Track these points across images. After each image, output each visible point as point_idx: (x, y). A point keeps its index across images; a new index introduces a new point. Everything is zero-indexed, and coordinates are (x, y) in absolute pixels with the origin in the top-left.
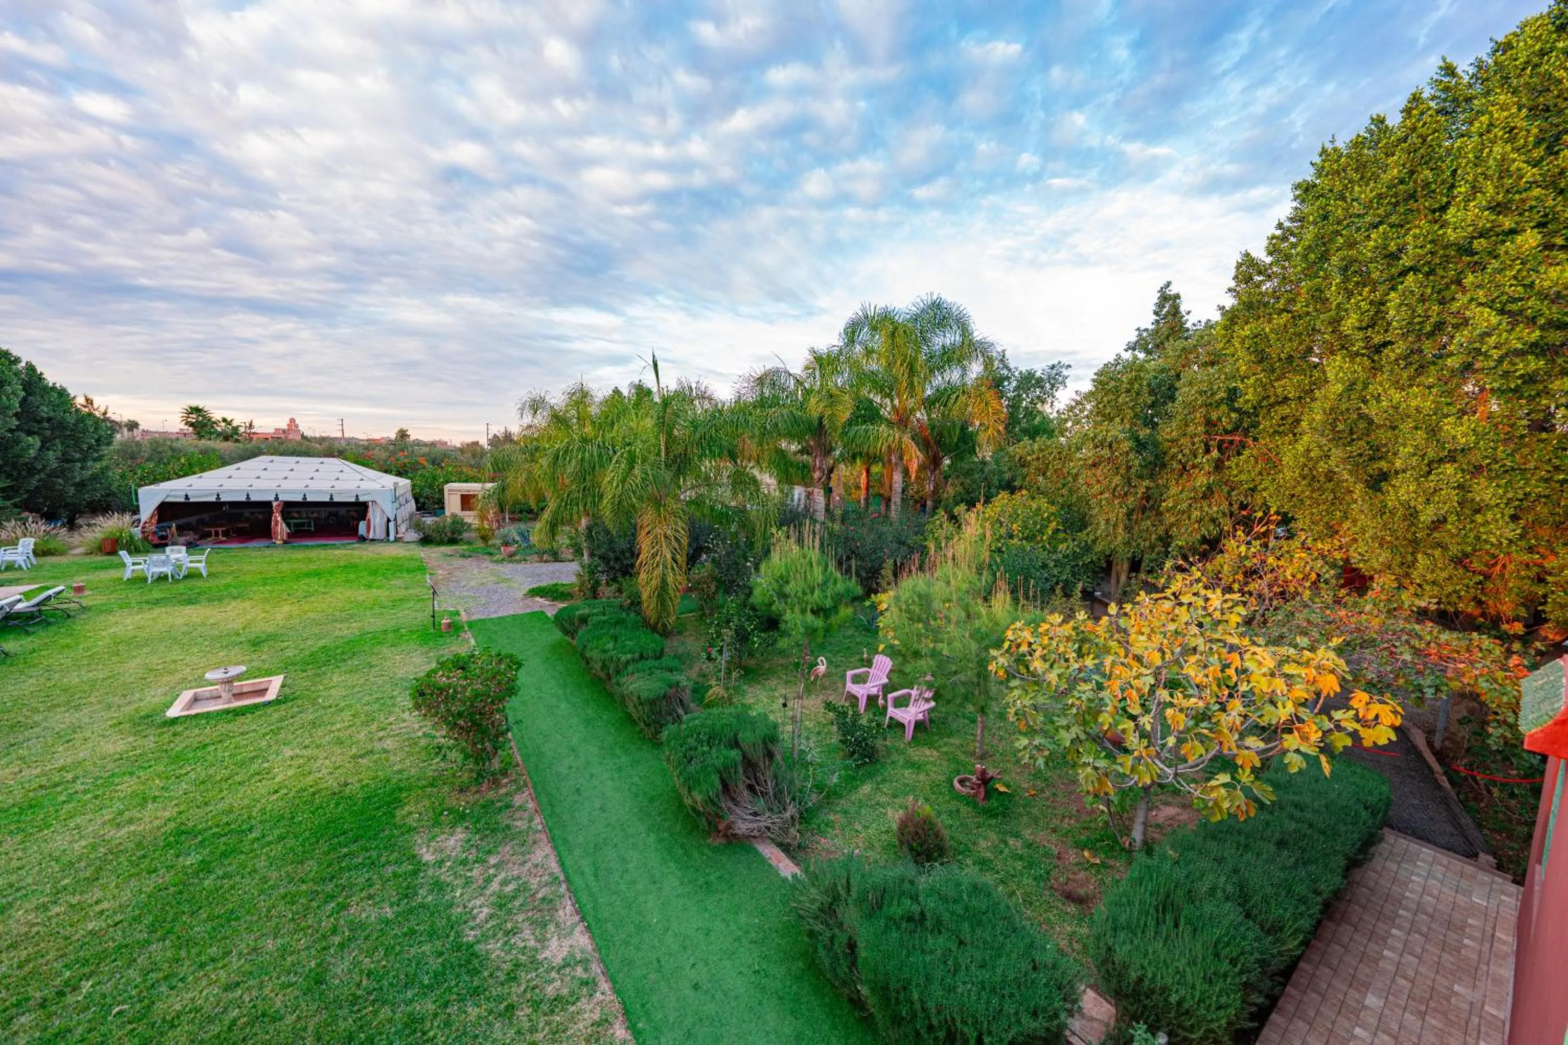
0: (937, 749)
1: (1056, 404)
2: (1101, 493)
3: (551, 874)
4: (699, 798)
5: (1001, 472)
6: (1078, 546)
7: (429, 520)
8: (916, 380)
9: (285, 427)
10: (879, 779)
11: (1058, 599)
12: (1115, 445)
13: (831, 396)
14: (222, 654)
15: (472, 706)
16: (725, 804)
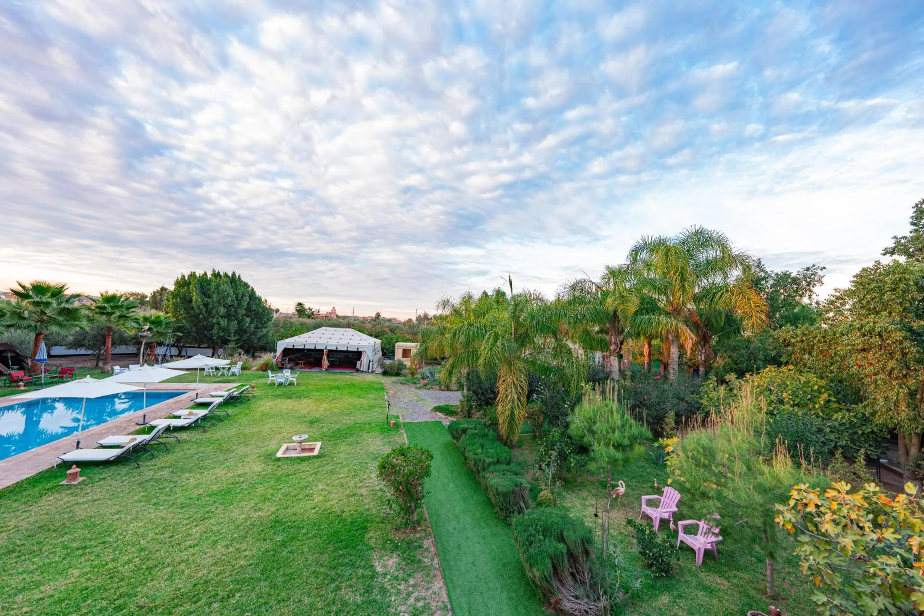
0: (728, 579)
1: (814, 296)
2: (875, 374)
3: (443, 602)
4: (537, 574)
5: (765, 349)
6: (855, 417)
7: (387, 362)
8: (686, 284)
9: (330, 311)
10: (676, 594)
11: (838, 462)
12: (885, 335)
13: (623, 297)
14: (298, 426)
15: (407, 479)
16: (555, 584)
